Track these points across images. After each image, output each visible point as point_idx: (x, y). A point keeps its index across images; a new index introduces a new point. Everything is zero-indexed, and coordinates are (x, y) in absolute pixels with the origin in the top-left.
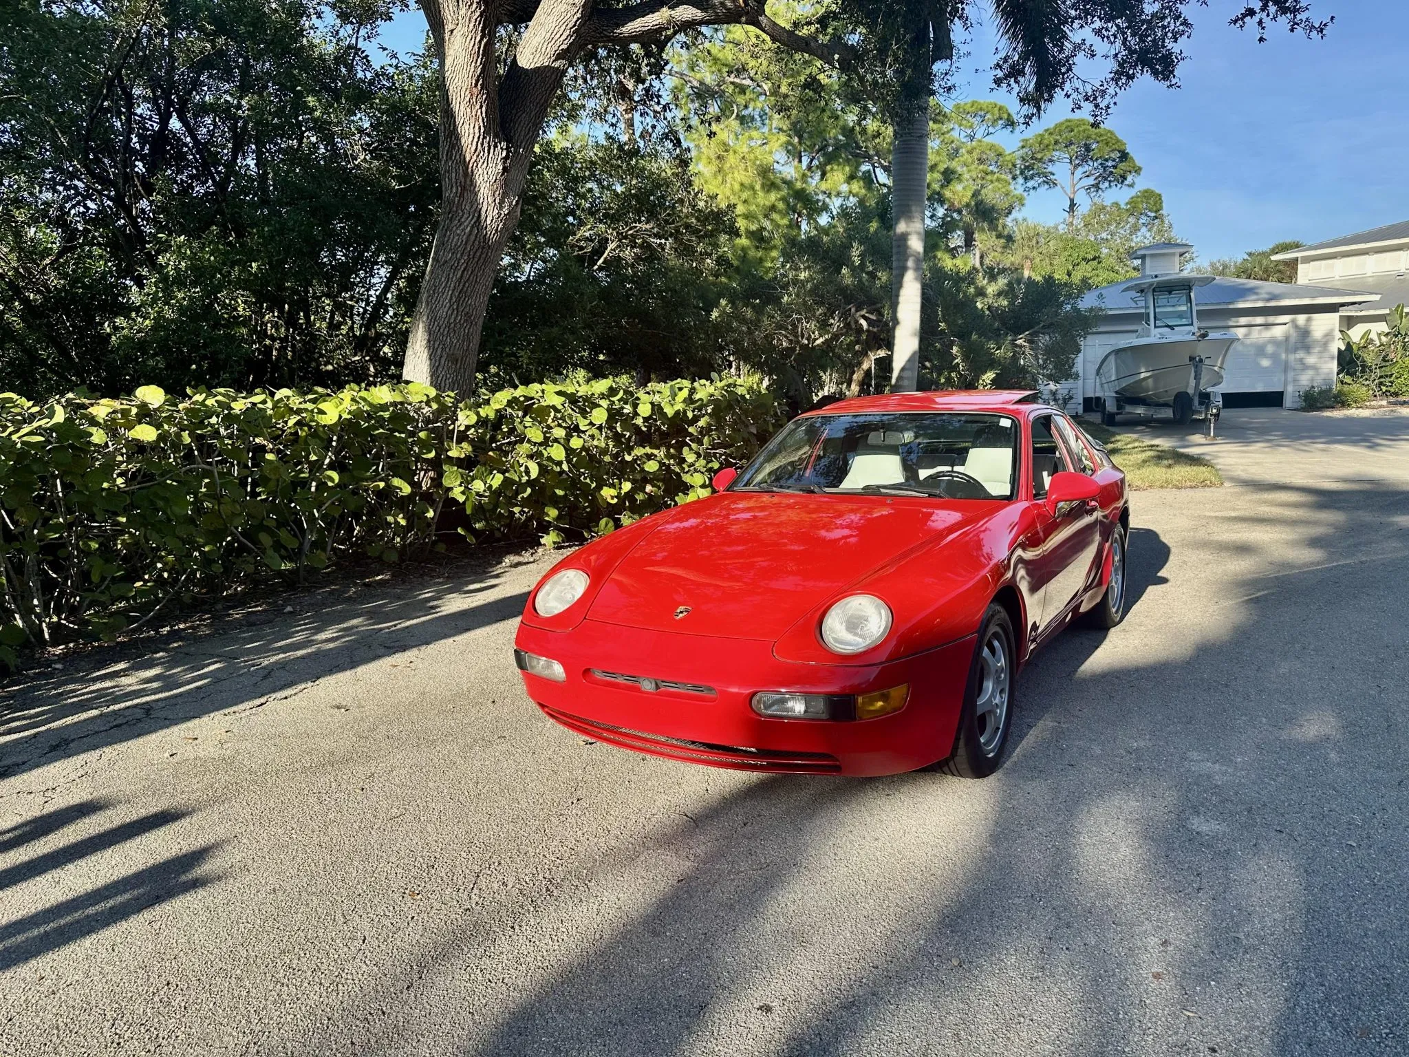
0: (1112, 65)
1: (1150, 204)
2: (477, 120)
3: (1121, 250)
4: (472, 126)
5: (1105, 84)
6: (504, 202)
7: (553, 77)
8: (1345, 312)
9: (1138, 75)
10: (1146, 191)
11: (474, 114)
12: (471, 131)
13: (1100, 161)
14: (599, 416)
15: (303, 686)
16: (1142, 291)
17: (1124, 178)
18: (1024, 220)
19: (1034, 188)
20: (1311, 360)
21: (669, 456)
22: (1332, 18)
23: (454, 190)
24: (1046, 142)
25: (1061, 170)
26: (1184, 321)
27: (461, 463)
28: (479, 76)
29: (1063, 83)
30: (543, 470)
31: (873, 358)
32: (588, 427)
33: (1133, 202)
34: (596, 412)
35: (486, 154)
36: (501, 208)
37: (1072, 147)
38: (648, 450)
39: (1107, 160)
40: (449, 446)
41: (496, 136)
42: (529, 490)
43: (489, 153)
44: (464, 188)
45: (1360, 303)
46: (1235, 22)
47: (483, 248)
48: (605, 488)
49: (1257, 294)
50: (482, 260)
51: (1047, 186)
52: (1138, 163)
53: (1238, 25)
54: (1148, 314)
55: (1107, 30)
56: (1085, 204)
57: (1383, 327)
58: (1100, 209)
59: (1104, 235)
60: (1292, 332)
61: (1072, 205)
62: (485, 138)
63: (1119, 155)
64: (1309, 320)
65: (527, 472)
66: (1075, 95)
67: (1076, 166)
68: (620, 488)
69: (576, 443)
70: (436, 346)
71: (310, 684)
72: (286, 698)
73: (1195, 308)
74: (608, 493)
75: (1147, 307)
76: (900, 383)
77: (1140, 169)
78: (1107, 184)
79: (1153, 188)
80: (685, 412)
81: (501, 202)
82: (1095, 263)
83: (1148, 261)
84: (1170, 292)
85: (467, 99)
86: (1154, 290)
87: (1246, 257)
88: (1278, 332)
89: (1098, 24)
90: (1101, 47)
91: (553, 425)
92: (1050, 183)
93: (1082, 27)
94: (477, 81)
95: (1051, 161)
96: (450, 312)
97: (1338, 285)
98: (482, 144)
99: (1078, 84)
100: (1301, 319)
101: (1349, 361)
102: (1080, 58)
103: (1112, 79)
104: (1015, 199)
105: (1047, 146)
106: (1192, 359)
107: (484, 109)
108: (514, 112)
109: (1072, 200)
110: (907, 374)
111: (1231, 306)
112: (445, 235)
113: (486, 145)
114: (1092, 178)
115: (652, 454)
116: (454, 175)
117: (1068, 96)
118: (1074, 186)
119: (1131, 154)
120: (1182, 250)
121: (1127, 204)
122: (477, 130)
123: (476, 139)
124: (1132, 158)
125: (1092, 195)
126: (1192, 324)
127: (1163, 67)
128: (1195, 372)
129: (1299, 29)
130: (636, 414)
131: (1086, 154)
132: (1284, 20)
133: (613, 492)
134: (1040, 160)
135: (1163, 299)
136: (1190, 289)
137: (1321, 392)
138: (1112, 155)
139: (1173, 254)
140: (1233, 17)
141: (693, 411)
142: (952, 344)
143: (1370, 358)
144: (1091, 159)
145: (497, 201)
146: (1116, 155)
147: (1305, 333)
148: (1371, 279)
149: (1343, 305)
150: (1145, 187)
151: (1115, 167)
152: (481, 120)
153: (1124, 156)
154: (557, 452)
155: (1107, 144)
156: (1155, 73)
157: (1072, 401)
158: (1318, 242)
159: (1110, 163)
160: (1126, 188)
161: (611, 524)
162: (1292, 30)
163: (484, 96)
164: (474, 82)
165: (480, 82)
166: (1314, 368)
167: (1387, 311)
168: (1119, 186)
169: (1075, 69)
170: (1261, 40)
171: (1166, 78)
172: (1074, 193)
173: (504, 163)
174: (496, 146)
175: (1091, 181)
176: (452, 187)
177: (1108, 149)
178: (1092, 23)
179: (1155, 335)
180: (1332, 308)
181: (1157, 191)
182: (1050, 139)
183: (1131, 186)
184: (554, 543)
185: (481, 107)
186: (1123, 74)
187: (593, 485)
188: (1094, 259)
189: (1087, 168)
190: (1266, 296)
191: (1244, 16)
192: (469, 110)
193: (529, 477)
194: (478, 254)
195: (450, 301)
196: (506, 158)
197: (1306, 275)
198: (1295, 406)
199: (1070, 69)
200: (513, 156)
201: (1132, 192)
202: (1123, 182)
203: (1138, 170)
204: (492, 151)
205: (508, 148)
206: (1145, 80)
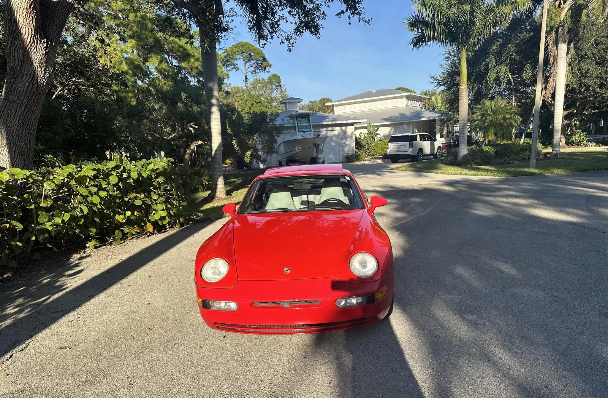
0: (294, 27)
1: (275, 80)
2: (30, 26)
3: (269, 99)
4: (27, 29)
5: (292, 34)
6: (46, 70)
7: (68, 7)
8: (356, 126)
9: (304, 32)
10: (274, 75)
11: (28, 22)
12: (27, 31)
13: (255, 61)
14: (113, 179)
15: (28, 342)
16: (291, 117)
17: (265, 69)
18: (230, 84)
19: (230, 70)
20: (348, 143)
21: (146, 197)
22: (371, 18)
23: (17, 63)
24: (234, 51)
25: (240, 62)
26: (308, 130)
27: (48, 210)
28: (32, 3)
29: (276, 32)
30: (90, 209)
31: (195, 145)
32: (106, 186)
33: (270, 79)
34: (111, 178)
35: (36, 45)
36: (45, 73)
37: (244, 54)
38: (134, 195)
39: (258, 61)
40: (40, 201)
41: (40, 35)
42: (83, 220)
43: (37, 44)
44: (23, 62)
45: (361, 122)
46: (337, 15)
47: (36, 94)
48: (117, 215)
49: (328, 118)
50: (36, 101)
51: (235, 70)
52: (270, 62)
53: (338, 16)
54: (295, 126)
55: (292, 12)
56: (251, 78)
57: (365, 131)
58: (257, 81)
59: (261, 92)
60: (341, 132)
61: (246, 79)
62: (35, 36)
63: (262, 59)
64: (346, 128)
65: (81, 211)
66: (281, 37)
67: (246, 62)
68: (125, 215)
69: (103, 194)
70: (12, 147)
71: (30, 340)
72: (22, 350)
73: (311, 124)
74: (119, 218)
75: (294, 124)
76: (216, 157)
77: (271, 65)
78: (259, 71)
79: (277, 74)
80: (151, 175)
81: (45, 70)
82: (260, 104)
83: (287, 104)
84: (302, 118)
85: (24, 14)
86: (297, 117)
87: (309, 103)
88: (336, 132)
89: (289, 9)
90: (290, 19)
91: (89, 185)
92: (237, 69)
93: (282, 9)
94: (31, 5)
95: (236, 59)
96: (18, 128)
97: (348, 115)
98: (33, 39)
99: (282, 33)
100: (343, 128)
101: (358, 143)
102: (282, 22)
103: (294, 32)
104: (225, 75)
105: (235, 53)
106: (315, 145)
107: (34, 20)
108: (48, 23)
109: (246, 76)
110: (218, 153)
111: (321, 123)
112: (12, 87)
113: (35, 40)
114: (253, 67)
115: (137, 197)
116: (16, 55)
117: (278, 37)
118: (246, 70)
119: (267, 59)
120: (299, 101)
121: (268, 79)
122: (30, 32)
123: (30, 36)
124: (267, 60)
125: (254, 75)
126: (311, 131)
127: (315, 29)
128: (317, 150)
129: (361, 21)
130: (129, 177)
131: (250, 58)
132: (356, 17)
133: (122, 217)
134: (232, 59)
135: (299, 120)
136: (309, 117)
137: (351, 156)
138: (260, 59)
139: (296, 102)
140: (337, 13)
141: (155, 174)
142: (232, 139)
143: (364, 143)
144: (252, 59)
145: (43, 70)
146: (261, 59)
147: (345, 132)
148: (358, 113)
149: (355, 123)
150: (273, 73)
151: (261, 64)
152: (32, 26)
153: (265, 59)
154: (96, 200)
155: (258, 54)
156: (311, 32)
157: (267, 162)
158: (339, 99)
159: (259, 62)
160: (266, 73)
161: (120, 233)
162: (359, 21)
163: (34, 14)
164: (29, 5)
165: (32, 6)
166: (349, 145)
167: (366, 125)
168: (264, 72)
169: (280, 26)
170: (350, 24)
171: (316, 34)
172: (247, 73)
173: (45, 50)
174: (41, 41)
175: (252, 69)
176: (15, 61)
177: (259, 56)
178: (287, 8)
179: (299, 136)
180: (352, 124)
181: (278, 75)
182: (235, 50)
183: (268, 72)
184: (94, 245)
185: (32, 19)
186: (299, 30)
187: (112, 214)
188: (259, 102)
189: (250, 63)
190: (332, 119)
191: (341, 13)
192: (25, 20)
193: (83, 213)
194: (34, 97)
195: (18, 122)
196: (47, 47)
197: (338, 111)
198: (343, 161)
199: (278, 26)
200: (50, 46)
201: (269, 75)
202: (265, 70)
203: (270, 66)
204: (39, 43)
205: (47, 42)
206: (307, 33)
